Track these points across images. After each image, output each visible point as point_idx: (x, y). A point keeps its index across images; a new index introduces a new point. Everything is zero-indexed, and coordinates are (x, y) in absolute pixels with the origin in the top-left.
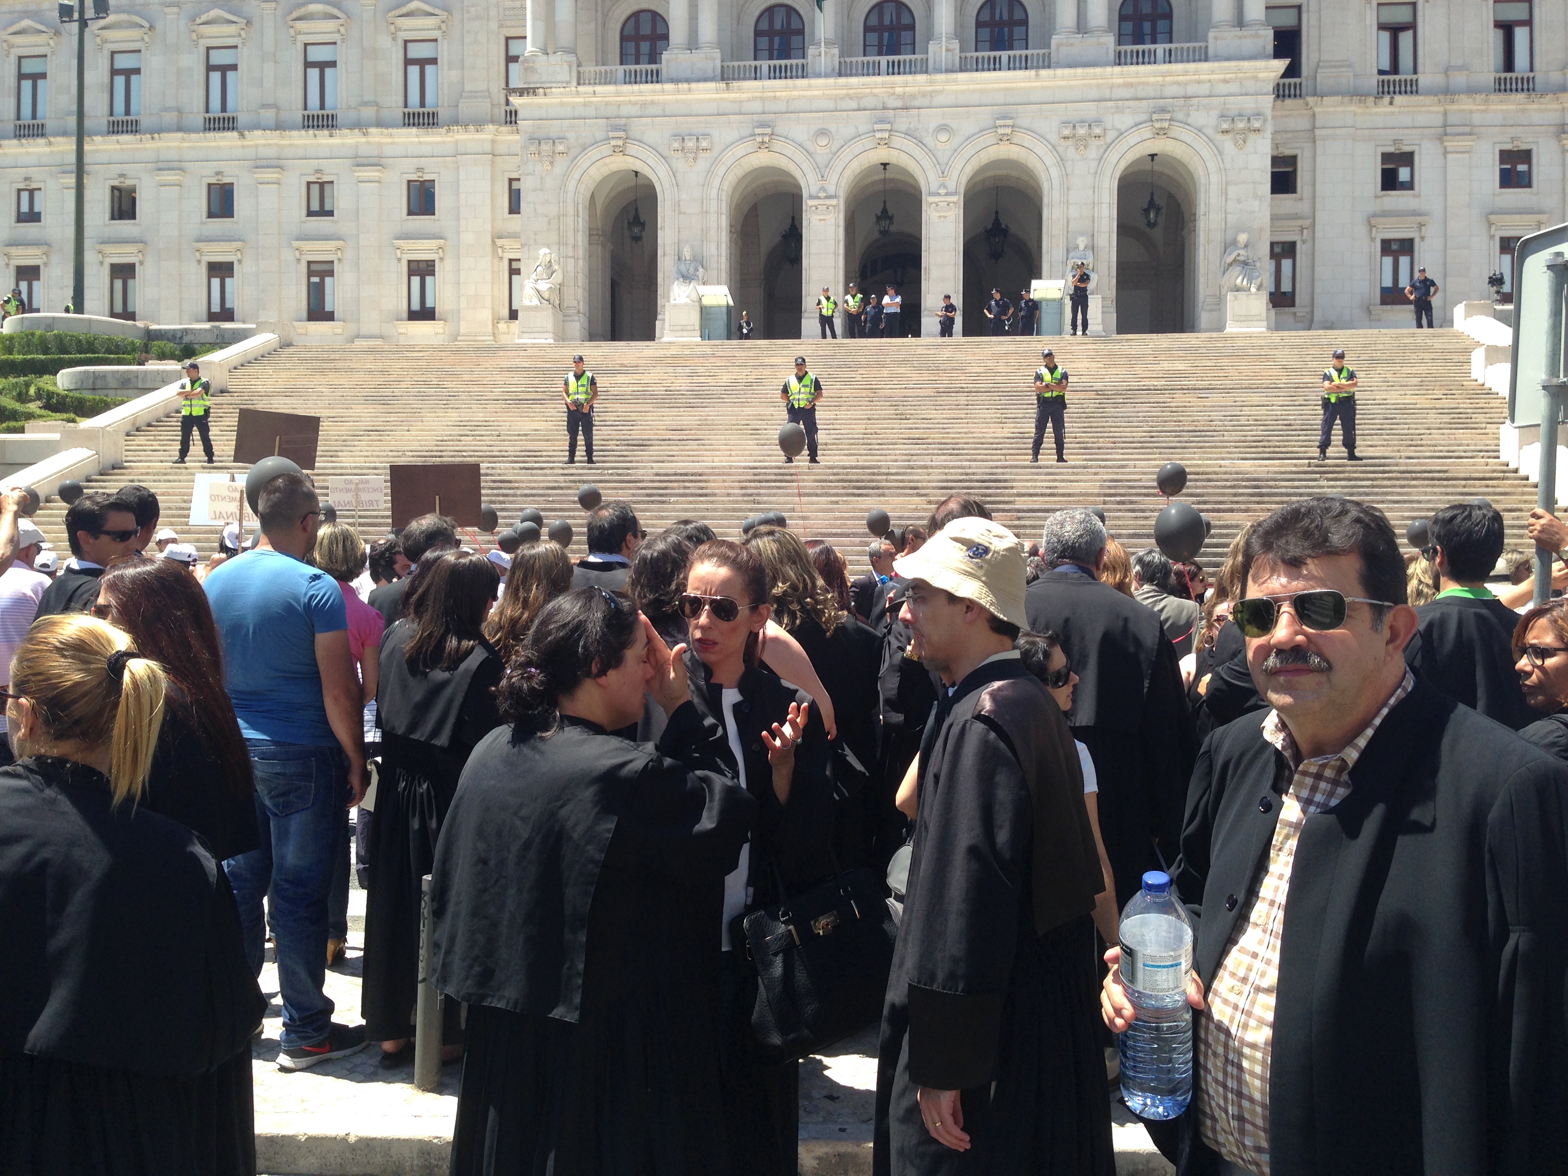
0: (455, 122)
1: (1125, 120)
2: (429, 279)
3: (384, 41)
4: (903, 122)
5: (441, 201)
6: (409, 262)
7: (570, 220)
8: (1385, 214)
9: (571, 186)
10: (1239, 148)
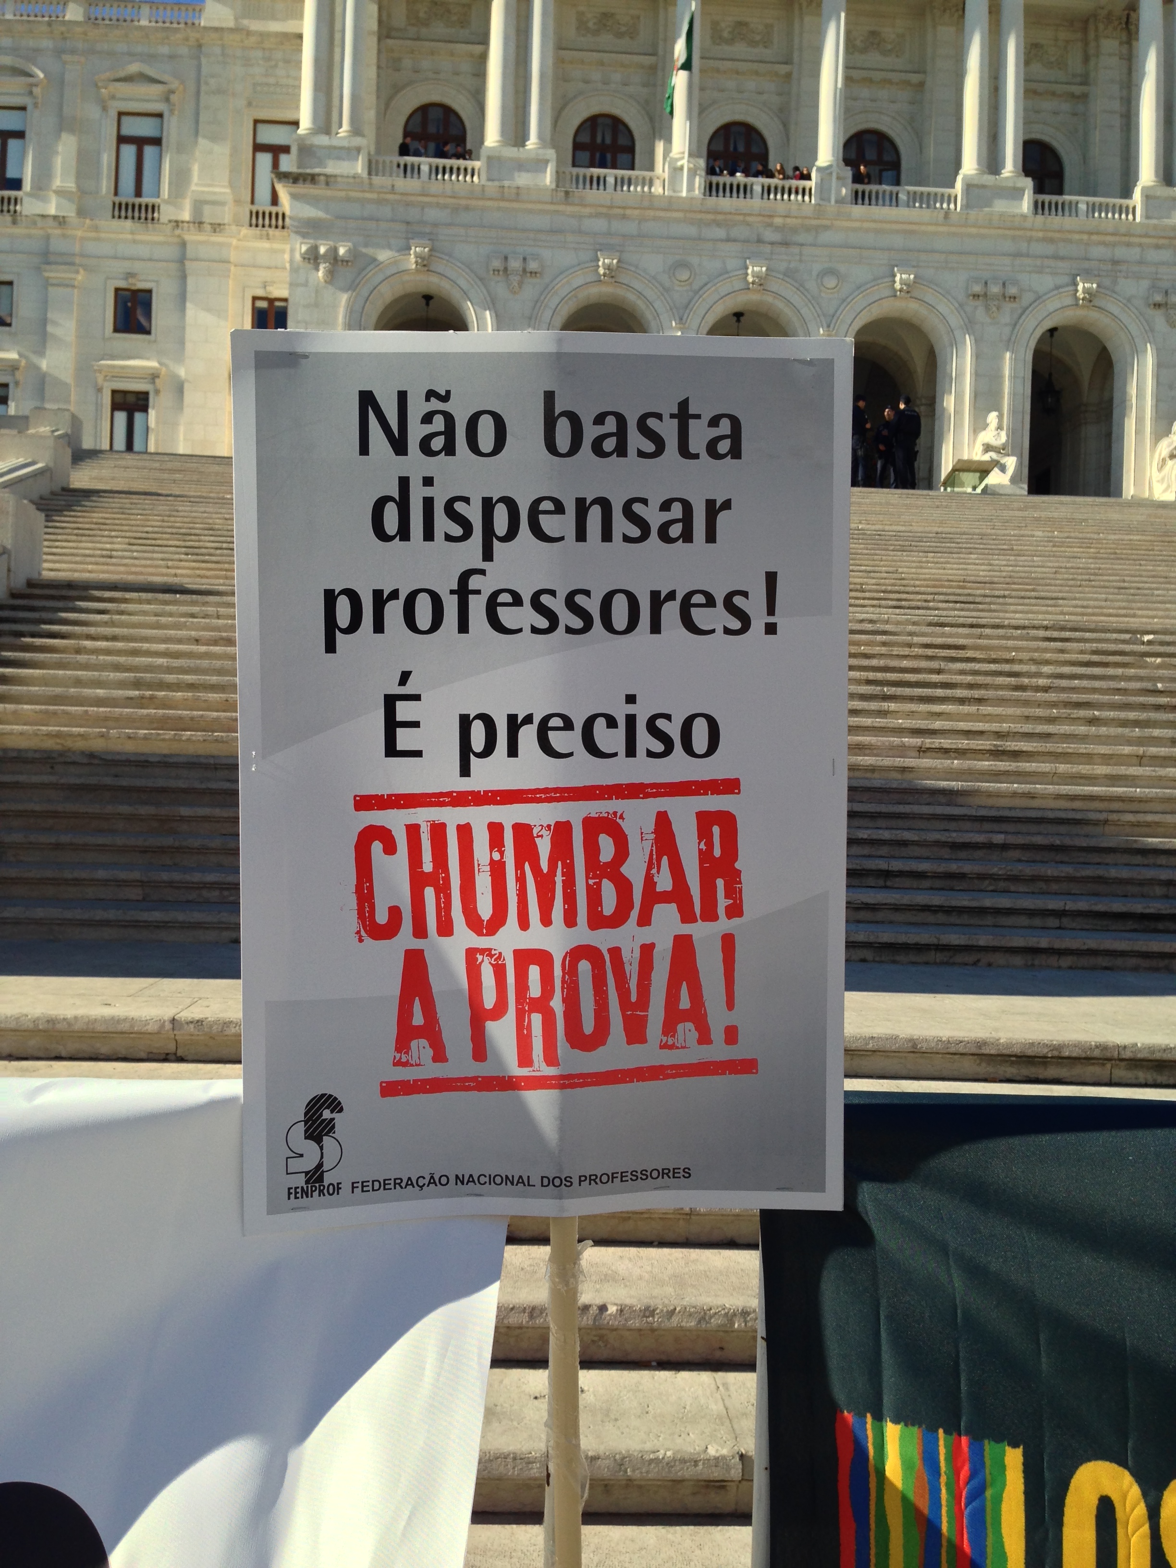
1: (1044, 282)
2: (138, 416)
3: (92, 111)
4: (782, 259)
5: (160, 318)
6: (114, 392)
9: (357, 305)
10: (1172, 325)
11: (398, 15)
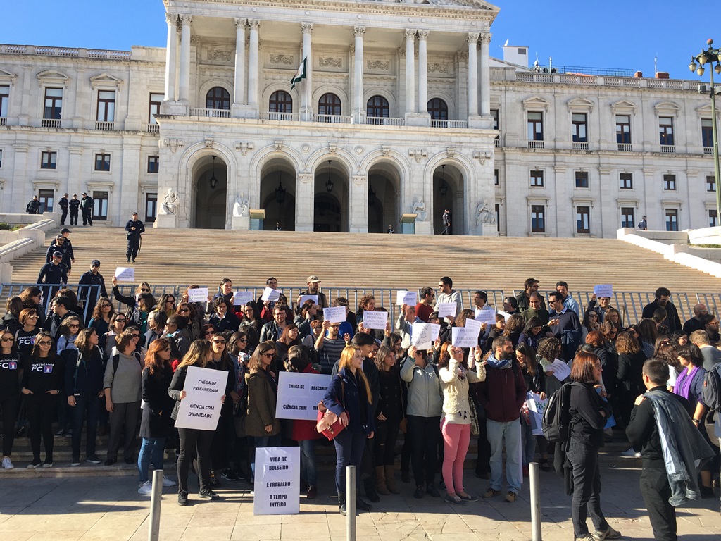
0: (123, 130)
1: (436, 150)
2: (104, 201)
3: (87, 90)
4: (341, 143)
5: (114, 164)
6: (94, 192)
7: (185, 175)
8: (532, 195)
9: (185, 160)
10: (482, 164)
11: (204, 55)
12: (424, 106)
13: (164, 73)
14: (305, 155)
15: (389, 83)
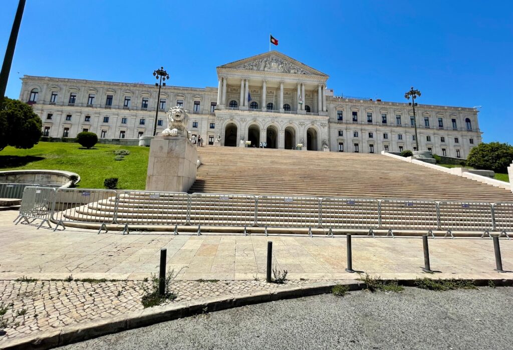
0: (202, 114)
1: (308, 123)
3: (191, 101)
4: (276, 120)
5: (199, 126)
7: (223, 130)
8: (339, 139)
9: (224, 124)
10: (324, 128)
11: (229, 90)
12: (304, 107)
13: (217, 96)
14: (264, 124)
15: (290, 100)
